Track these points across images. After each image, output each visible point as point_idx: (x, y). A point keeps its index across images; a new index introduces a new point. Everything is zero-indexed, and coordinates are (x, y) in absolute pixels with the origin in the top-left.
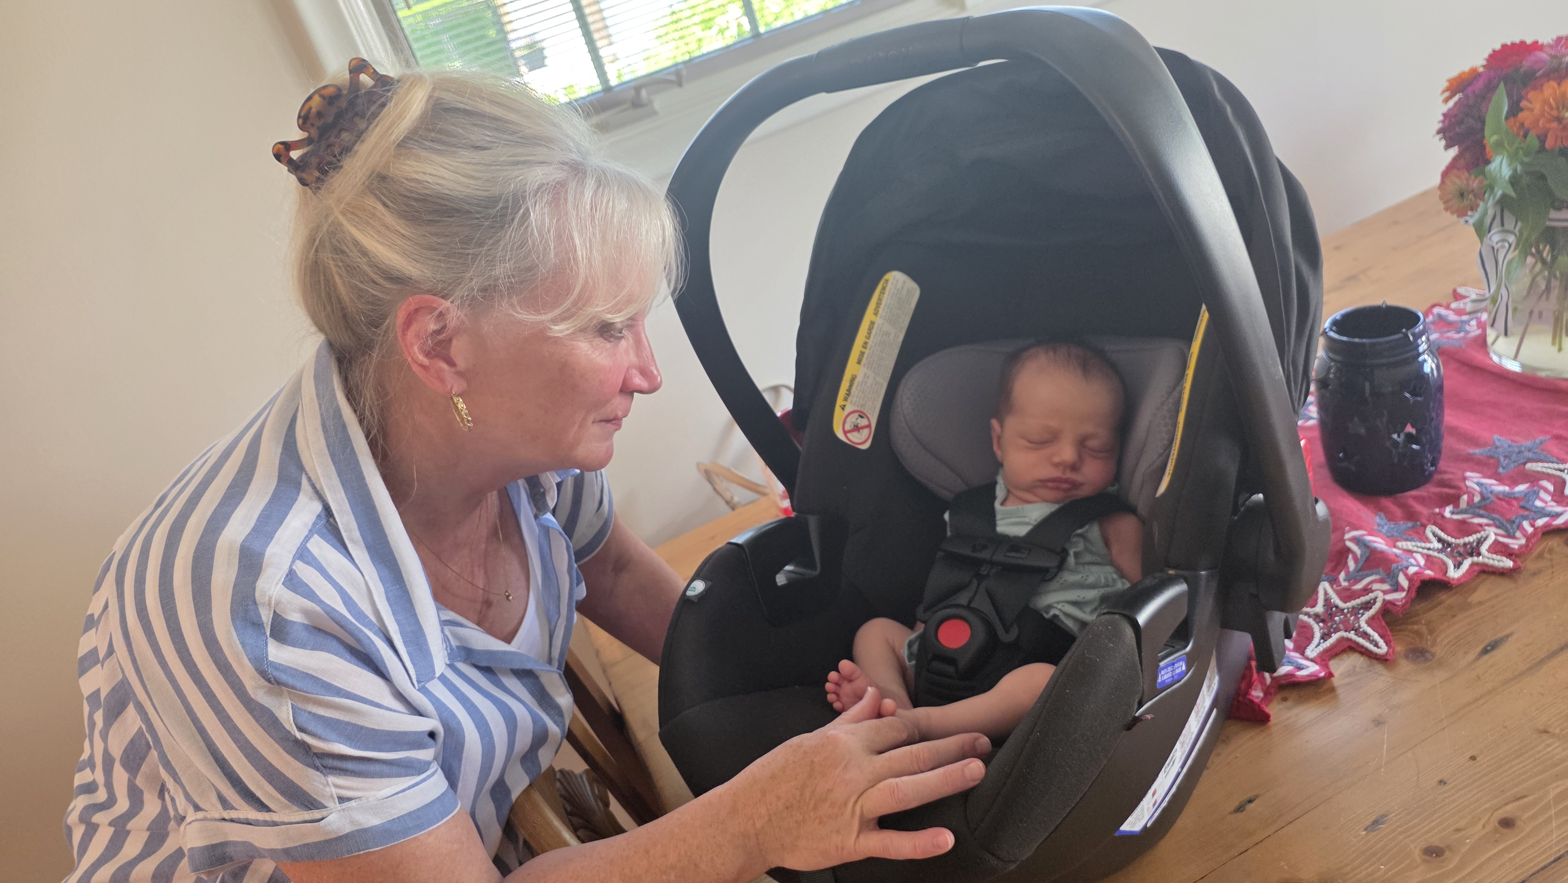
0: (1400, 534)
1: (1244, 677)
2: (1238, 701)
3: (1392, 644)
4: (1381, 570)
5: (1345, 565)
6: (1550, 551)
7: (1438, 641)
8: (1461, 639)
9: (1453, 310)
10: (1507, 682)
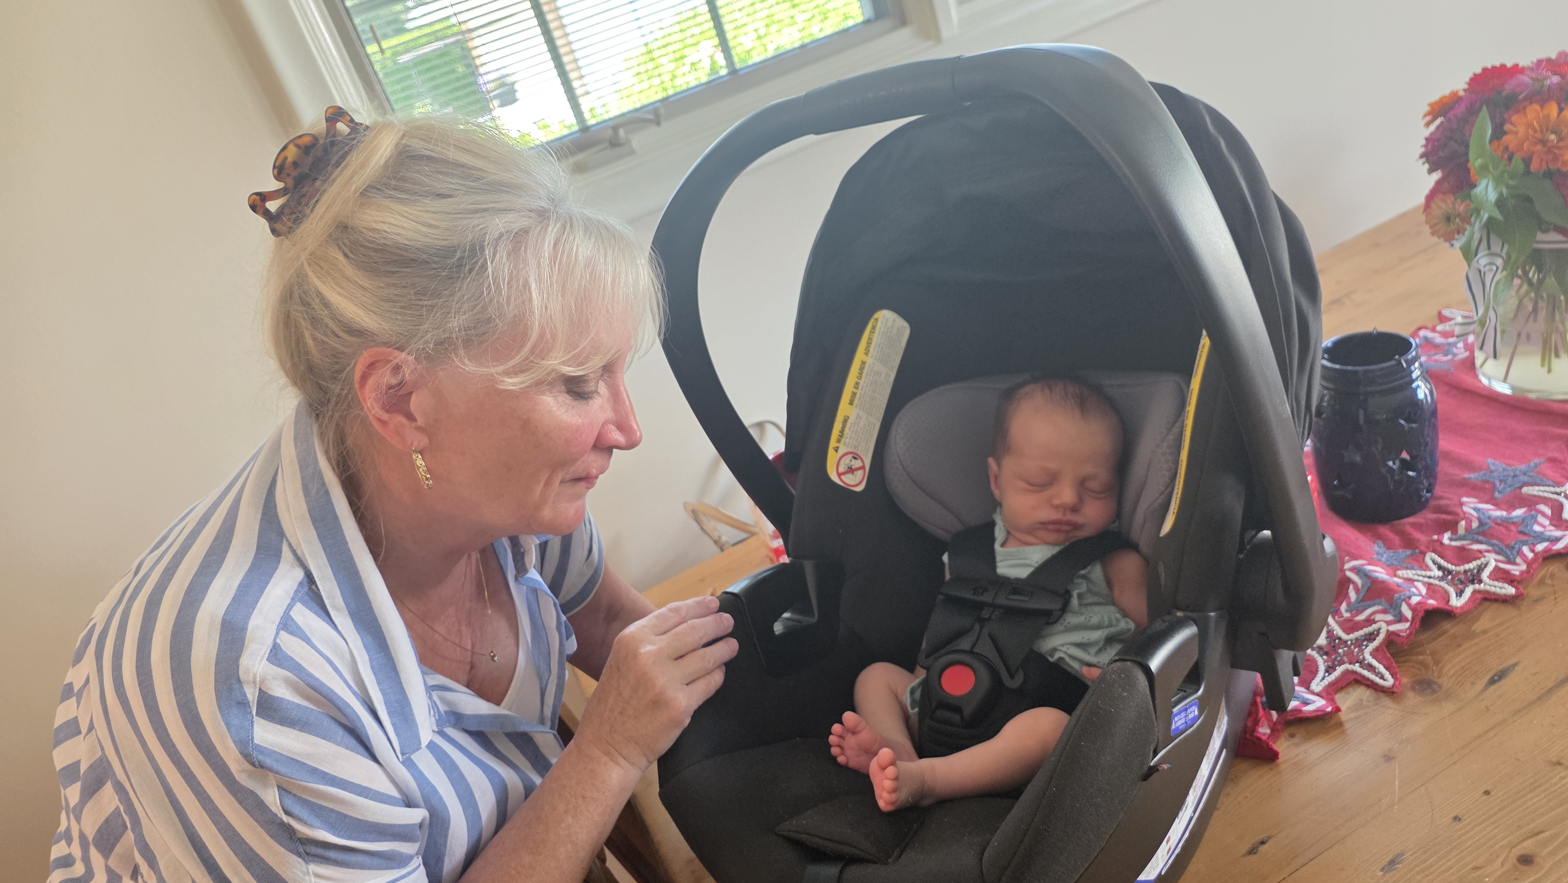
0: (1399, 562)
1: (1250, 714)
2: (1246, 739)
3: (1398, 676)
4: (1383, 600)
5: (1347, 595)
6: (1552, 576)
7: (1444, 672)
8: (1468, 669)
9: (1440, 333)
10: (1516, 712)
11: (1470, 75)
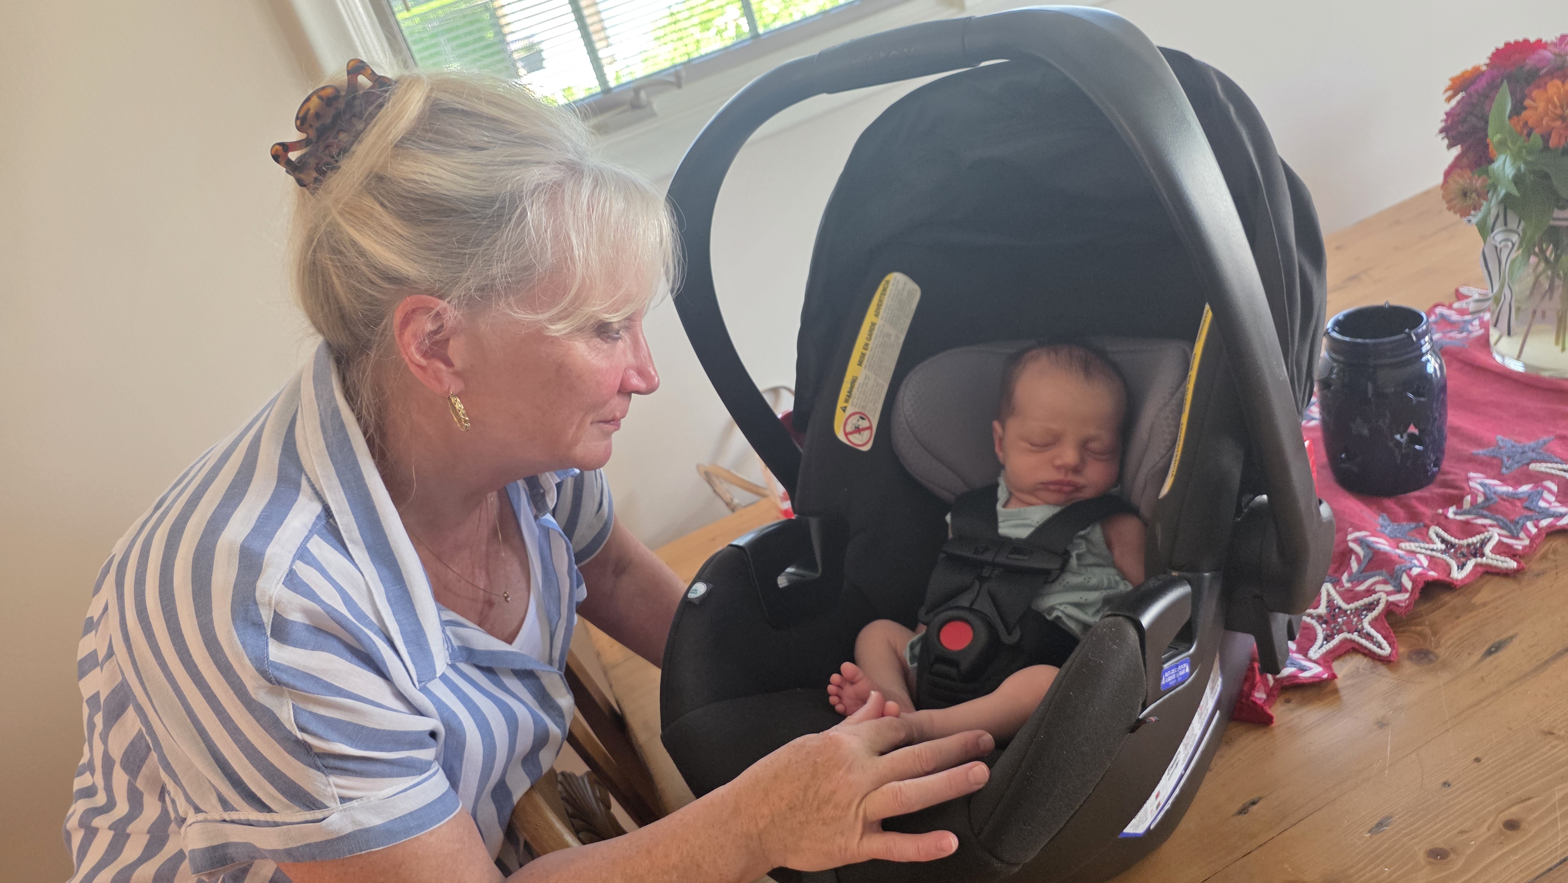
0: (1403, 534)
1: (1246, 679)
2: (1242, 703)
3: (1395, 645)
4: (1384, 571)
5: (1348, 565)
6: (1555, 552)
7: (1441, 642)
8: (1465, 640)
9: (1456, 310)
10: (1512, 683)
11: (1493, 50)
